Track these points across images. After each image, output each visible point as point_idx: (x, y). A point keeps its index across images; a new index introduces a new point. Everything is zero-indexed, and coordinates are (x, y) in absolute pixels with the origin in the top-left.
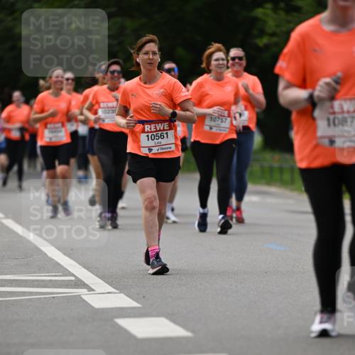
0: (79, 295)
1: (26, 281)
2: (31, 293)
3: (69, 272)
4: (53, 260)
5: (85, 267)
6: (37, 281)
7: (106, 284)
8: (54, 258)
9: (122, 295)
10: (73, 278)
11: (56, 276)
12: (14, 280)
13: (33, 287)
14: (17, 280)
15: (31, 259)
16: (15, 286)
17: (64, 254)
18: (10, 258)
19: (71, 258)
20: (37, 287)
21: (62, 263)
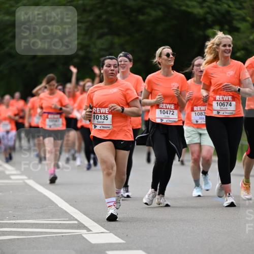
0: (81, 234)
1: (43, 224)
2: (46, 233)
3: (74, 218)
4: (62, 209)
5: (84, 214)
6: (50, 224)
7: (100, 226)
8: (63, 208)
9: (112, 234)
10: (76, 222)
11: (64, 220)
12: (34, 224)
13: (48, 228)
14: (37, 224)
15: (46, 208)
16: (35, 228)
17: (70, 205)
18: (31, 208)
19: (74, 207)
20: (51, 228)
21: (68, 211)
